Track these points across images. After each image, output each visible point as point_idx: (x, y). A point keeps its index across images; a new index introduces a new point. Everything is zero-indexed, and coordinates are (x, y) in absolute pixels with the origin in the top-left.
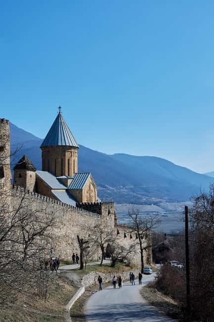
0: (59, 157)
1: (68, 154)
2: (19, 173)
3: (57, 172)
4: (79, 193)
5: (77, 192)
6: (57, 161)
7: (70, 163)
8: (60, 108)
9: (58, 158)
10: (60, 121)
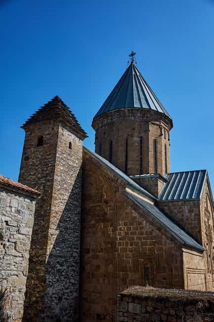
0: (136, 134)
1: (153, 129)
2: (38, 133)
3: (129, 166)
4: (190, 211)
5: (186, 209)
6: (130, 142)
7: (158, 149)
8: (132, 55)
9: (132, 136)
10: (134, 73)
